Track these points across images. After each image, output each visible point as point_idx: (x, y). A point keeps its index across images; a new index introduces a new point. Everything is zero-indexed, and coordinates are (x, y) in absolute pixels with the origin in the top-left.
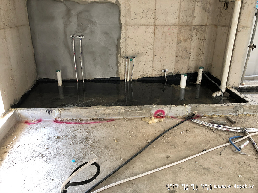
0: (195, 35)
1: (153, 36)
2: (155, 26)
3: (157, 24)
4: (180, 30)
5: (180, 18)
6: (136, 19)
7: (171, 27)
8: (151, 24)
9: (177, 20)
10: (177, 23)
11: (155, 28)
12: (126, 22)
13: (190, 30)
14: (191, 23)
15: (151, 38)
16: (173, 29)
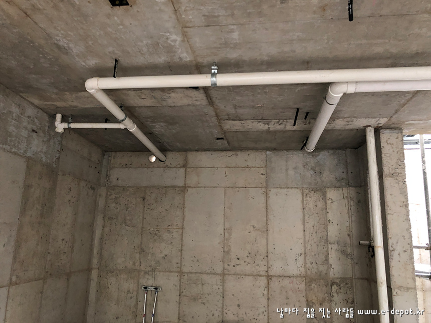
0: (335, 295)
1: (265, 292)
2: (269, 278)
3: (271, 273)
4: (309, 284)
5: (307, 266)
6: (238, 265)
7: (295, 279)
8: (262, 273)
9: (303, 270)
10: (303, 273)
11: (268, 280)
12: (224, 269)
13: (326, 286)
14: (326, 274)
15: (263, 295)
16: (298, 282)
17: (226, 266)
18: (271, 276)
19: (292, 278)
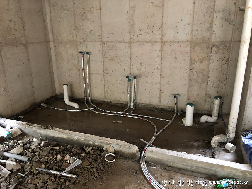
0: (214, 55)
1: (160, 54)
2: (163, 43)
3: (164, 40)
4: (193, 47)
5: (194, 33)
7: (182, 44)
8: (157, 40)
9: (189, 36)
10: (190, 39)
11: (162, 45)
12: (130, 38)
13: (207, 48)
14: (209, 39)
15: (158, 56)
16: (185, 46)
17: (132, 37)
18: (165, 42)
19: (180, 43)
